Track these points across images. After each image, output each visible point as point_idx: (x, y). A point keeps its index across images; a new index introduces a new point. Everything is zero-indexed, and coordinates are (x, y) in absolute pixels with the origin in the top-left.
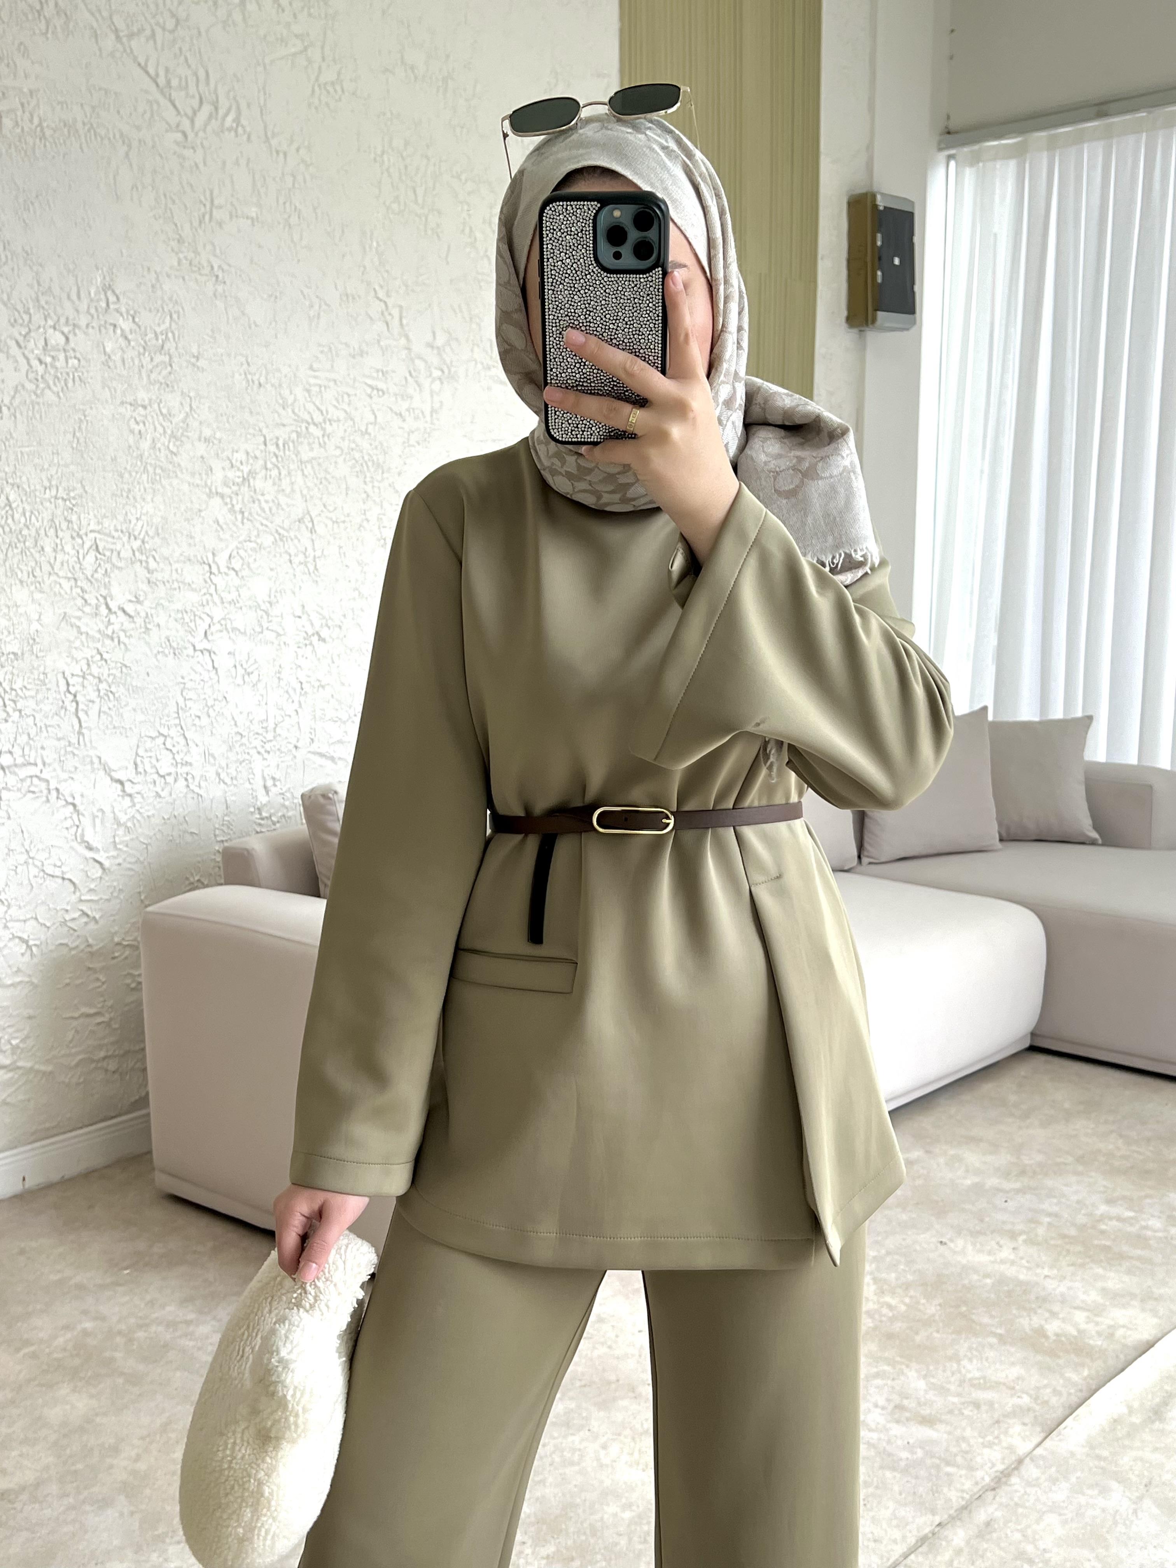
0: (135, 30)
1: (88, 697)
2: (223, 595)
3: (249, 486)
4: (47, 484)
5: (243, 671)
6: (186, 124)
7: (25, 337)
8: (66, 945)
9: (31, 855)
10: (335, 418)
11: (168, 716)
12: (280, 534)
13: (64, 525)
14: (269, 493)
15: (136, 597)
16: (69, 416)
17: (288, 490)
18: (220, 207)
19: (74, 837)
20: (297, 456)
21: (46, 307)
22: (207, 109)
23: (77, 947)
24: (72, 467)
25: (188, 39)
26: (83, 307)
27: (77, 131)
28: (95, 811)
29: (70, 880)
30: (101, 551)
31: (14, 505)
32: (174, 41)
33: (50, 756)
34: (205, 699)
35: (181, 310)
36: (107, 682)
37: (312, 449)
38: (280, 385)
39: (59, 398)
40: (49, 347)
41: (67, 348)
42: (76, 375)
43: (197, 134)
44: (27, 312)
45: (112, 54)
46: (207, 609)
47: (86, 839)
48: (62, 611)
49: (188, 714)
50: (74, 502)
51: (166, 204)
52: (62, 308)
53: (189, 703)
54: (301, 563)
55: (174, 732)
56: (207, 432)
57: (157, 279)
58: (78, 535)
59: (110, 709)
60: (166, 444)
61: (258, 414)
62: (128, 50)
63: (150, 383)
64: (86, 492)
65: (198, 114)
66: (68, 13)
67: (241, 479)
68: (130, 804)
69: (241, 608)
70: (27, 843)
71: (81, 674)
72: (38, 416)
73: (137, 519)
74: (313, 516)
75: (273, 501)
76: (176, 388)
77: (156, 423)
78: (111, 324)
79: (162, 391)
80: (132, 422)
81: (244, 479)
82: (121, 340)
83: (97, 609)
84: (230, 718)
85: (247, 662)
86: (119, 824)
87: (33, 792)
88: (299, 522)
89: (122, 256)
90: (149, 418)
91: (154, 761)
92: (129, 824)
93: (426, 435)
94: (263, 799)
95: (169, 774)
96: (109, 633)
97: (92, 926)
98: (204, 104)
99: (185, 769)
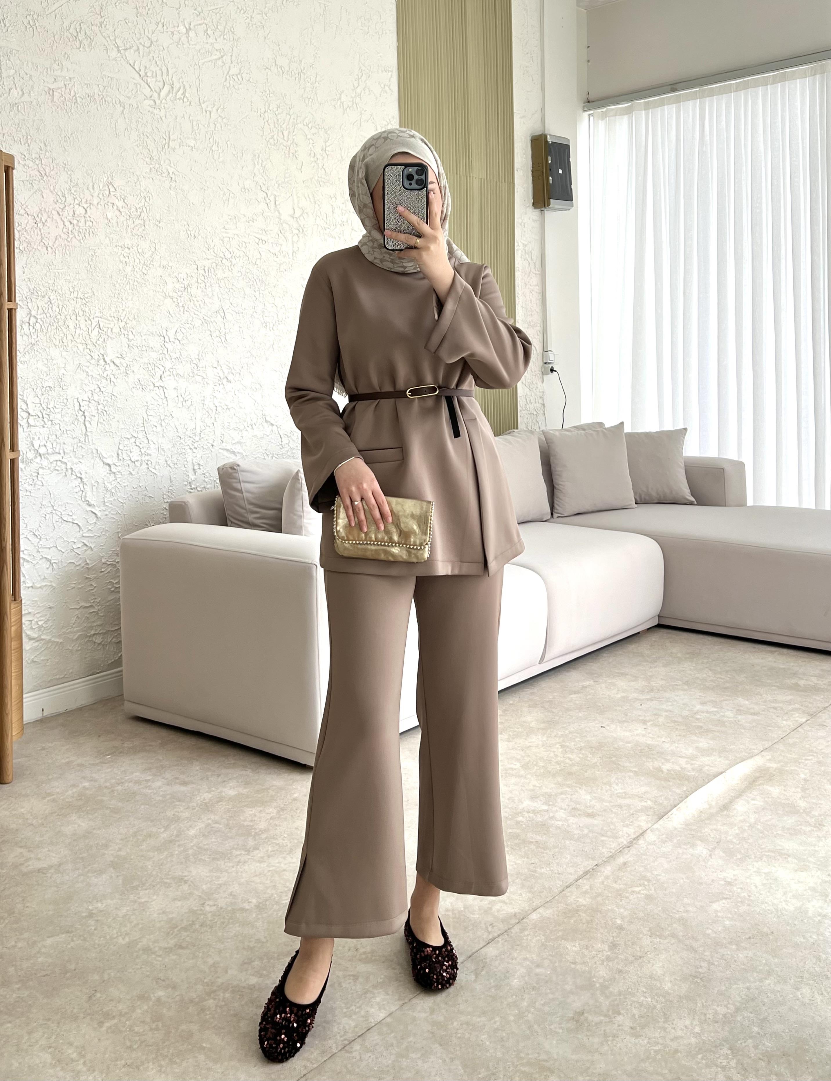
0: (128, 47)
1: (91, 414)
2: (172, 354)
3: (188, 292)
4: (72, 290)
5: (182, 400)
6: (155, 95)
7: (62, 209)
8: (74, 563)
9: (55, 508)
10: (238, 255)
11: (138, 425)
12: (205, 320)
13: (81, 313)
14: (199, 296)
15: (121, 355)
16: (86, 253)
17: (210, 295)
18: (174, 140)
19: (80, 498)
20: (215, 276)
21: (75, 194)
22: (167, 88)
23: (80, 565)
24: (87, 281)
25: (157, 51)
26: (95, 194)
27: (95, 99)
28: (93, 482)
29: (77, 524)
30: (101, 328)
31: (52, 302)
32: (150, 52)
33: (68, 448)
34: (160, 415)
35: (151, 196)
36: (103, 404)
37: (224, 273)
38: (206, 237)
39: (81, 243)
40: (76, 215)
41: (86, 216)
42: (90, 230)
43: (161, 102)
44: (64, 196)
45: (115, 59)
46: (162, 363)
47: (87, 499)
48: (78, 362)
49: (149, 424)
51: (144, 139)
52: (84, 194)
53: (150, 418)
54: (217, 336)
55: (141, 435)
56: (164, 263)
57: (138, 180)
58: (89, 318)
59: (104, 420)
60: (141, 269)
61: (193, 253)
62: (124, 58)
63: (132, 235)
64: (94, 295)
65: (162, 91)
66: (92, 37)
67: (183, 289)
68: (114, 479)
69: (182, 362)
70: (52, 501)
71: (88, 400)
72: (68, 253)
73: (123, 310)
74: (225, 309)
75: (201, 301)
76: (147, 238)
77: (135, 257)
78: (111, 203)
79: (139, 240)
80: (122, 257)
81: (185, 288)
82: (117, 213)
83: (98, 362)
84: (174, 427)
85: (185, 394)
86: (107, 490)
87: (58, 470)
88: (217, 313)
89: (118, 166)
90: (131, 254)
91: (128, 452)
92: (113, 491)
93: (290, 266)
94: (192, 477)
95: (137, 461)
96: (105, 375)
97: (89, 552)
98: (166, 85)
99: (147, 458)
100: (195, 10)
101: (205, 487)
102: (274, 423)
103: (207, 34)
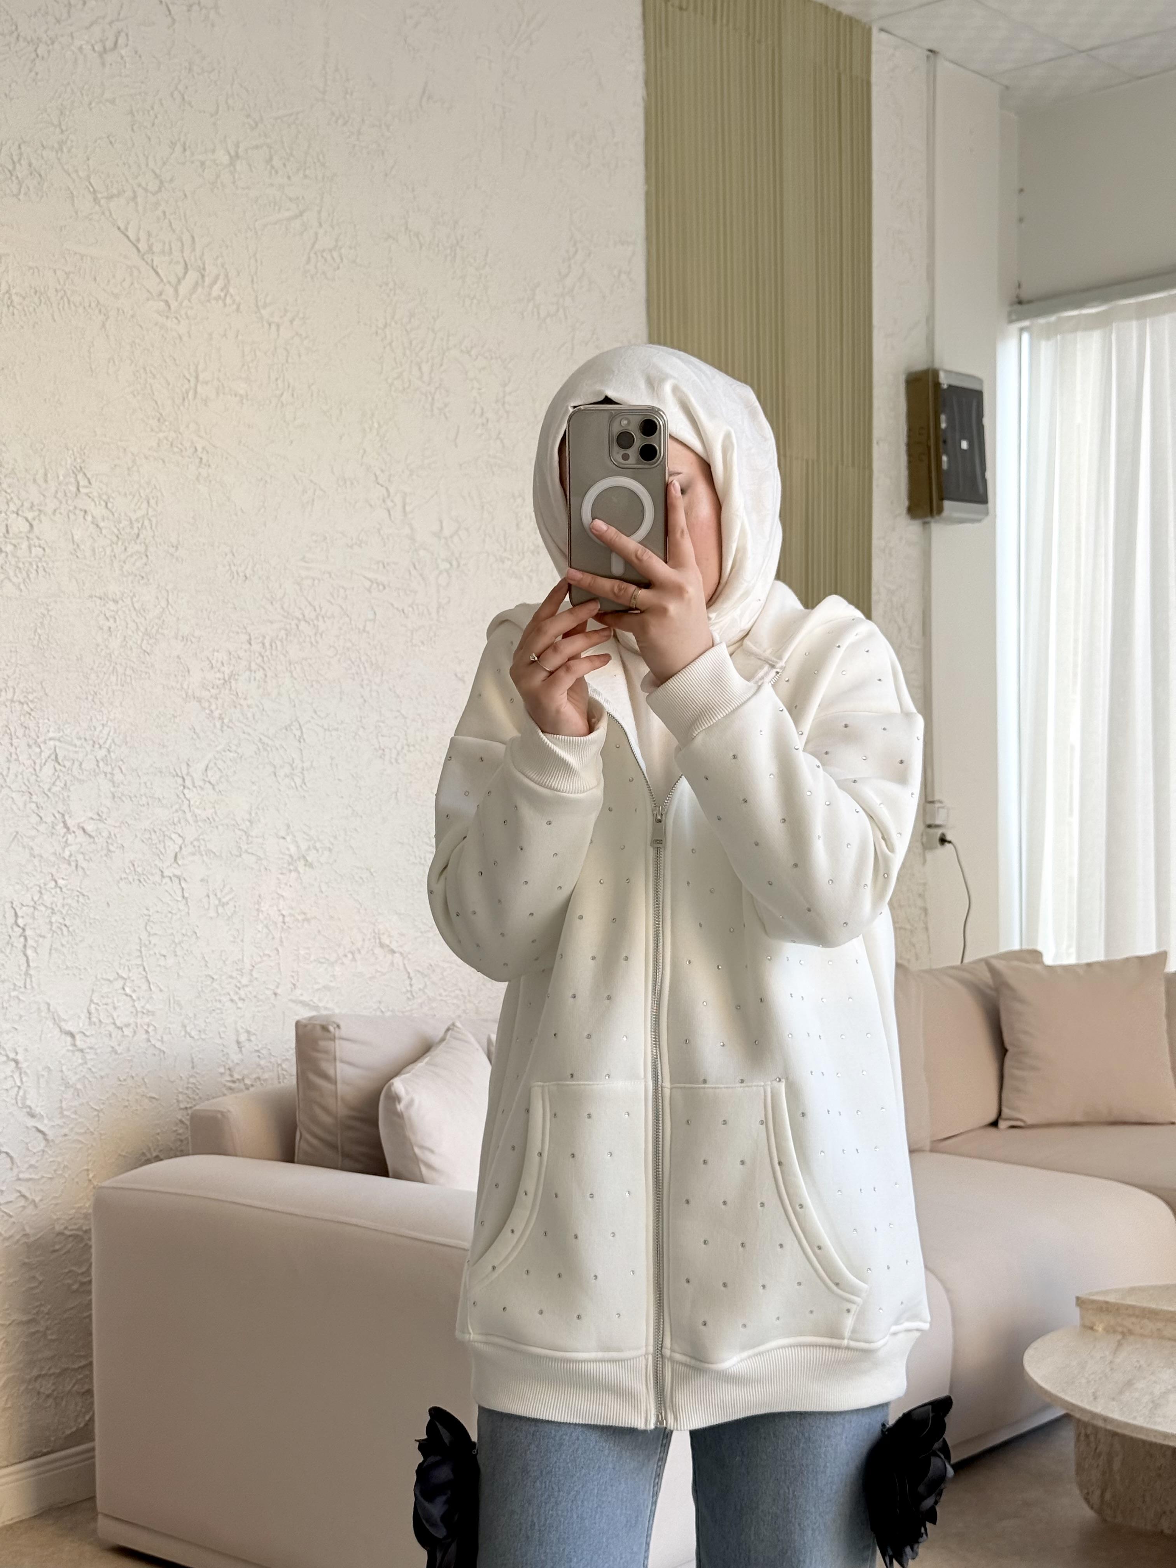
0: (115, 191)
1: (38, 932)
2: (198, 811)
3: (230, 689)
5: (217, 902)
6: (169, 291)
10: (329, 614)
11: (129, 954)
12: (264, 743)
13: (20, 732)
14: (252, 697)
15: (99, 815)
16: (31, 610)
17: (274, 694)
18: (207, 383)
19: (14, 1101)
20: (285, 656)
21: (9, 491)
22: (192, 276)
23: (11, 1237)
24: (32, 668)
25: (172, 201)
26: (51, 490)
27: (49, 298)
28: (40, 1068)
29: (7, 1153)
30: (60, 761)
32: (157, 204)
34: (172, 934)
35: (159, 494)
36: (62, 913)
37: (302, 649)
38: (268, 578)
39: (21, 590)
40: (11, 535)
41: (30, 536)
42: (40, 565)
43: (181, 304)
45: (88, 217)
46: (179, 831)
47: (28, 1103)
48: (13, 830)
49: (152, 952)
50: (32, 706)
51: (146, 380)
52: (27, 492)
53: (154, 940)
54: (286, 776)
55: (134, 974)
56: (185, 630)
57: (134, 461)
58: (36, 742)
59: (63, 945)
60: (139, 642)
61: (242, 609)
62: (107, 213)
63: (123, 575)
64: (46, 694)
65: (183, 283)
66: (42, 173)
67: (222, 681)
68: (80, 1061)
69: (217, 827)
71: (32, 903)
73: (103, 725)
74: (302, 724)
75: (257, 706)
76: (151, 581)
77: (128, 620)
78: (81, 510)
79: (136, 584)
80: (102, 616)
81: (225, 681)
82: (92, 528)
83: (53, 828)
84: (199, 957)
85: (221, 891)
86: (67, 1086)
88: (287, 729)
89: (96, 435)
90: (120, 613)
91: (110, 1008)
92: (79, 1086)
93: (432, 634)
94: (236, 1057)
95: (128, 1025)
96: (67, 853)
97: (30, 1210)
98: (190, 272)
99: (147, 1019)
100: (248, 116)
101: (259, 1078)
102: (396, 949)
103: (272, 167)
